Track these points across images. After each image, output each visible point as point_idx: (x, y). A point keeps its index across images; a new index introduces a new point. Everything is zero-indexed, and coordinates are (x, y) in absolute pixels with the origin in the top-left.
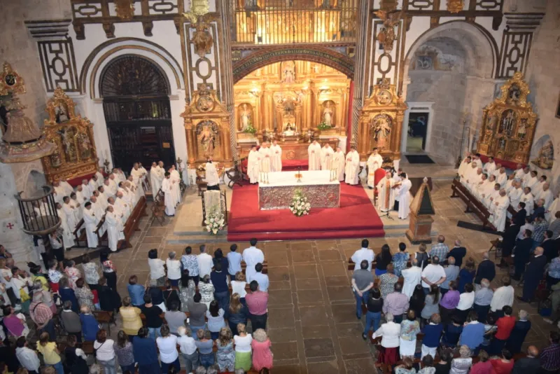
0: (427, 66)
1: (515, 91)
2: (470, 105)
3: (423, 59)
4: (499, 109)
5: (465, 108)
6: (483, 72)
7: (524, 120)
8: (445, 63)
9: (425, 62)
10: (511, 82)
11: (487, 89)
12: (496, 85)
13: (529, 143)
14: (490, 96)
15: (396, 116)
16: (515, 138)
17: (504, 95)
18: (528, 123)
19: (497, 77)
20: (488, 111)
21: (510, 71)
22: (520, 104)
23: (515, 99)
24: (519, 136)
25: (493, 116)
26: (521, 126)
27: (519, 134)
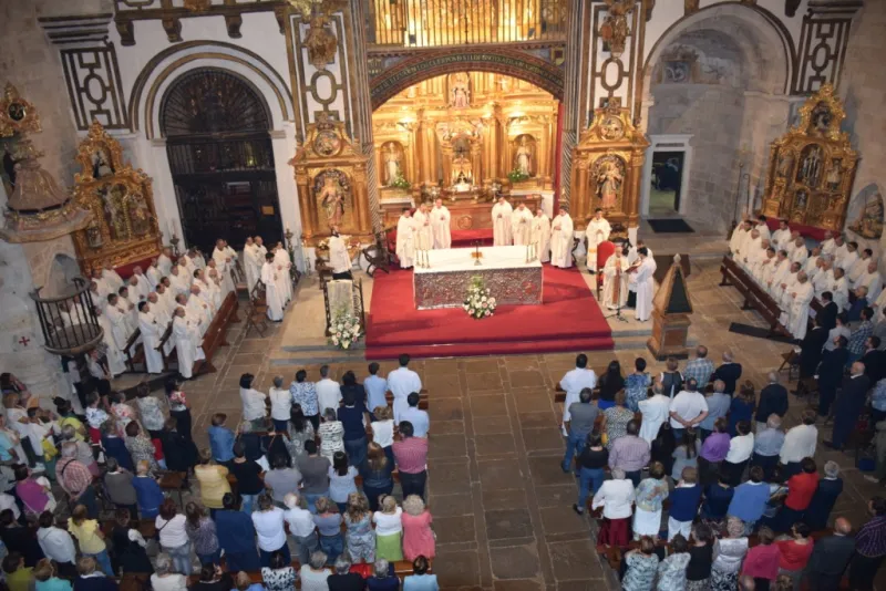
0: (681, 77)
2: (751, 138)
3: (675, 65)
4: (797, 143)
5: (742, 144)
6: (770, 85)
7: (837, 161)
8: (709, 73)
9: (677, 71)
10: (817, 100)
11: (777, 112)
12: (792, 105)
13: (844, 197)
14: (783, 123)
15: (632, 158)
16: (821, 191)
17: (804, 120)
18: (844, 166)
19: (793, 92)
20: (778, 147)
21: (814, 82)
22: (831, 134)
23: (822, 127)
24: (828, 187)
25: (786, 155)
26: (831, 170)
27: (829, 183)
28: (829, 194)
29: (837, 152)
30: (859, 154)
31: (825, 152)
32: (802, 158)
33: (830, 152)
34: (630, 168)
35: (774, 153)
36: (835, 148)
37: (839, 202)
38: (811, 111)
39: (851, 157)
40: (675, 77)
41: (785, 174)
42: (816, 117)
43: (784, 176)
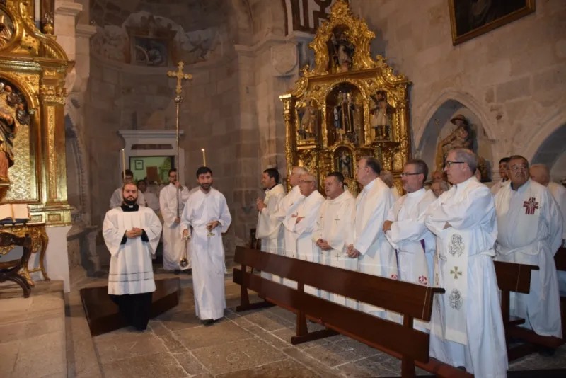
3: (147, 44)
4: (318, 89)
7: (380, 97)
8: (193, 50)
9: (152, 52)
10: (331, 26)
11: (282, 57)
12: (299, 45)
13: (403, 145)
14: (292, 70)
15: (40, 87)
16: (368, 146)
17: (320, 56)
18: (390, 103)
19: (297, 27)
20: (294, 100)
21: (320, 19)
22: (360, 65)
23: (346, 59)
24: (377, 135)
25: (307, 106)
26: (376, 109)
27: (376, 129)
28: (381, 143)
29: (376, 86)
30: (407, 78)
31: (360, 92)
32: (329, 110)
33: (367, 88)
34: (39, 108)
35: (289, 110)
36: (372, 82)
37: (398, 156)
38: (327, 43)
39: (397, 84)
40: (150, 60)
41: (311, 131)
42: (335, 48)
43: (310, 135)
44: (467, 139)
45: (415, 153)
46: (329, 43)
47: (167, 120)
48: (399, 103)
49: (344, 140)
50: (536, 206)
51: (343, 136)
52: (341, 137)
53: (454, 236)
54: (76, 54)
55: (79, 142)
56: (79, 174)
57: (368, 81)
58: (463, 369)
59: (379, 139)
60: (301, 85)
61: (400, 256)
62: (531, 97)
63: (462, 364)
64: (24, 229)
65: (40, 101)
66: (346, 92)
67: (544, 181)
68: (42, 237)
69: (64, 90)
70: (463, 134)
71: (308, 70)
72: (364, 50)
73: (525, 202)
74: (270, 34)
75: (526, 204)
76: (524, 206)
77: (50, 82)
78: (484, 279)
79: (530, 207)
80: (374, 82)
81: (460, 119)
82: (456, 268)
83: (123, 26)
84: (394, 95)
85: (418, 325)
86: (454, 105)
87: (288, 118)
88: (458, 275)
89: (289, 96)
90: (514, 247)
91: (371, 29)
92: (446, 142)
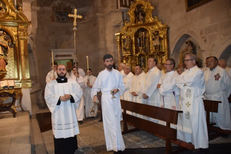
0: (65, 20)
1: (140, 12)
2: (105, 41)
4: (131, 31)
6: (109, 9)
7: (156, 34)
9: (63, 17)
10: (136, 5)
11: (116, 18)
12: (123, 13)
13: (166, 53)
14: (120, 23)
15: (18, 32)
16: (152, 54)
17: (132, 17)
18: (160, 36)
19: (122, 5)
20: (121, 35)
21: (131, 2)
22: (148, 21)
23: (142, 18)
24: (155, 49)
25: (126, 38)
26: (155, 38)
27: (155, 46)
28: (157, 52)
29: (154, 29)
30: (167, 26)
31: (148, 32)
32: (136, 39)
33: (151, 30)
34: (17, 41)
35: (119, 39)
36: (153, 27)
37: (164, 58)
38: (134, 11)
39: (163, 28)
40: (62, 20)
41: (128, 48)
42: (138, 14)
43: (128, 50)
44: (192, 50)
45: (171, 56)
46: (135, 12)
47: (69, 45)
48: (164, 36)
49: (142, 51)
50: (219, 77)
51: (142, 50)
52: (141, 50)
53: (188, 89)
54: (32, 18)
55: (34, 54)
56: (34, 67)
57: (151, 27)
58: (190, 143)
59: (156, 51)
60: (124, 29)
61: (165, 98)
62: (219, 32)
63: (190, 141)
64: (13, 90)
65: (18, 38)
66: (143, 32)
67: (224, 67)
68: (20, 93)
69: (27, 34)
70: (190, 48)
71: (126, 23)
72: (149, 14)
73: (215, 75)
74: (111, 8)
75: (215, 76)
76: (215, 77)
77: (22, 30)
78: (199, 107)
79: (217, 77)
80: (154, 27)
81: (190, 42)
82: (188, 103)
83: (51, 6)
84: (162, 33)
85: (172, 126)
86: (186, 36)
87: (119, 43)
88: (189, 106)
89: (119, 34)
90: (211, 94)
91: (152, 5)
92: (184, 51)
